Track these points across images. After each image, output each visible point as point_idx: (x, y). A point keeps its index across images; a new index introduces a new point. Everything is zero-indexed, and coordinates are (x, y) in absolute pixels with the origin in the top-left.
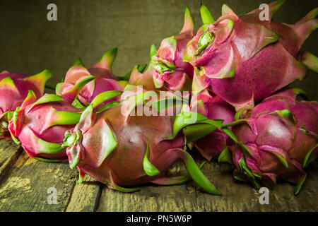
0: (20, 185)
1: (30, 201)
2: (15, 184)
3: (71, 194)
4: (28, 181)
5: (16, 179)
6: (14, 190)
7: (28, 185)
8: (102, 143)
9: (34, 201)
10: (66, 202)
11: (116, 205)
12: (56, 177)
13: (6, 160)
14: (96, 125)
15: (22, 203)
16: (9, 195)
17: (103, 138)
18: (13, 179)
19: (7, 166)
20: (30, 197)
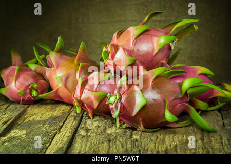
0: (18, 135)
1: (23, 144)
2: (15, 134)
3: (52, 140)
4: (24, 132)
5: (17, 131)
6: (14, 138)
7: (24, 135)
8: (135, 101)
9: (26, 144)
10: (47, 145)
11: (82, 147)
12: (44, 129)
13: (11, 118)
14: (130, 89)
15: (18, 145)
16: (10, 141)
17: (137, 97)
18: (14, 131)
19: (11, 123)
20: (24, 142)
